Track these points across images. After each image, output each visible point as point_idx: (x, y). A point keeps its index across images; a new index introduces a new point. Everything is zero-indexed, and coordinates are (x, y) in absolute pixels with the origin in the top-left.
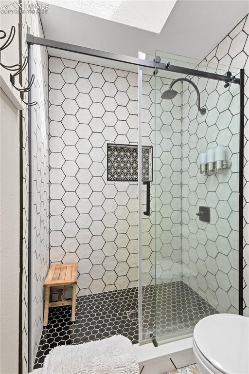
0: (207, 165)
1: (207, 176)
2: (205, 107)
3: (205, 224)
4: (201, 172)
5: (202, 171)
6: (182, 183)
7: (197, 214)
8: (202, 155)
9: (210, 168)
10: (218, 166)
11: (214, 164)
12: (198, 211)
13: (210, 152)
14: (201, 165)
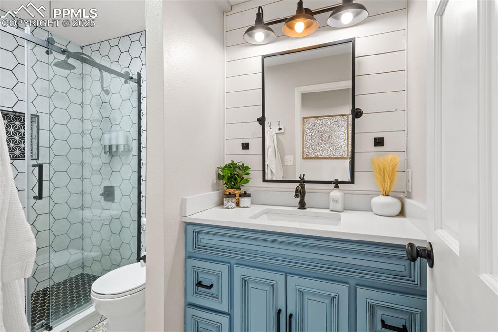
0: (110, 146)
1: (111, 157)
2: (108, 88)
3: (110, 203)
4: (105, 153)
5: (106, 151)
6: (82, 161)
7: (101, 195)
8: (106, 136)
9: (114, 149)
10: (121, 149)
11: (117, 146)
12: (102, 191)
13: (114, 135)
14: (105, 146)
